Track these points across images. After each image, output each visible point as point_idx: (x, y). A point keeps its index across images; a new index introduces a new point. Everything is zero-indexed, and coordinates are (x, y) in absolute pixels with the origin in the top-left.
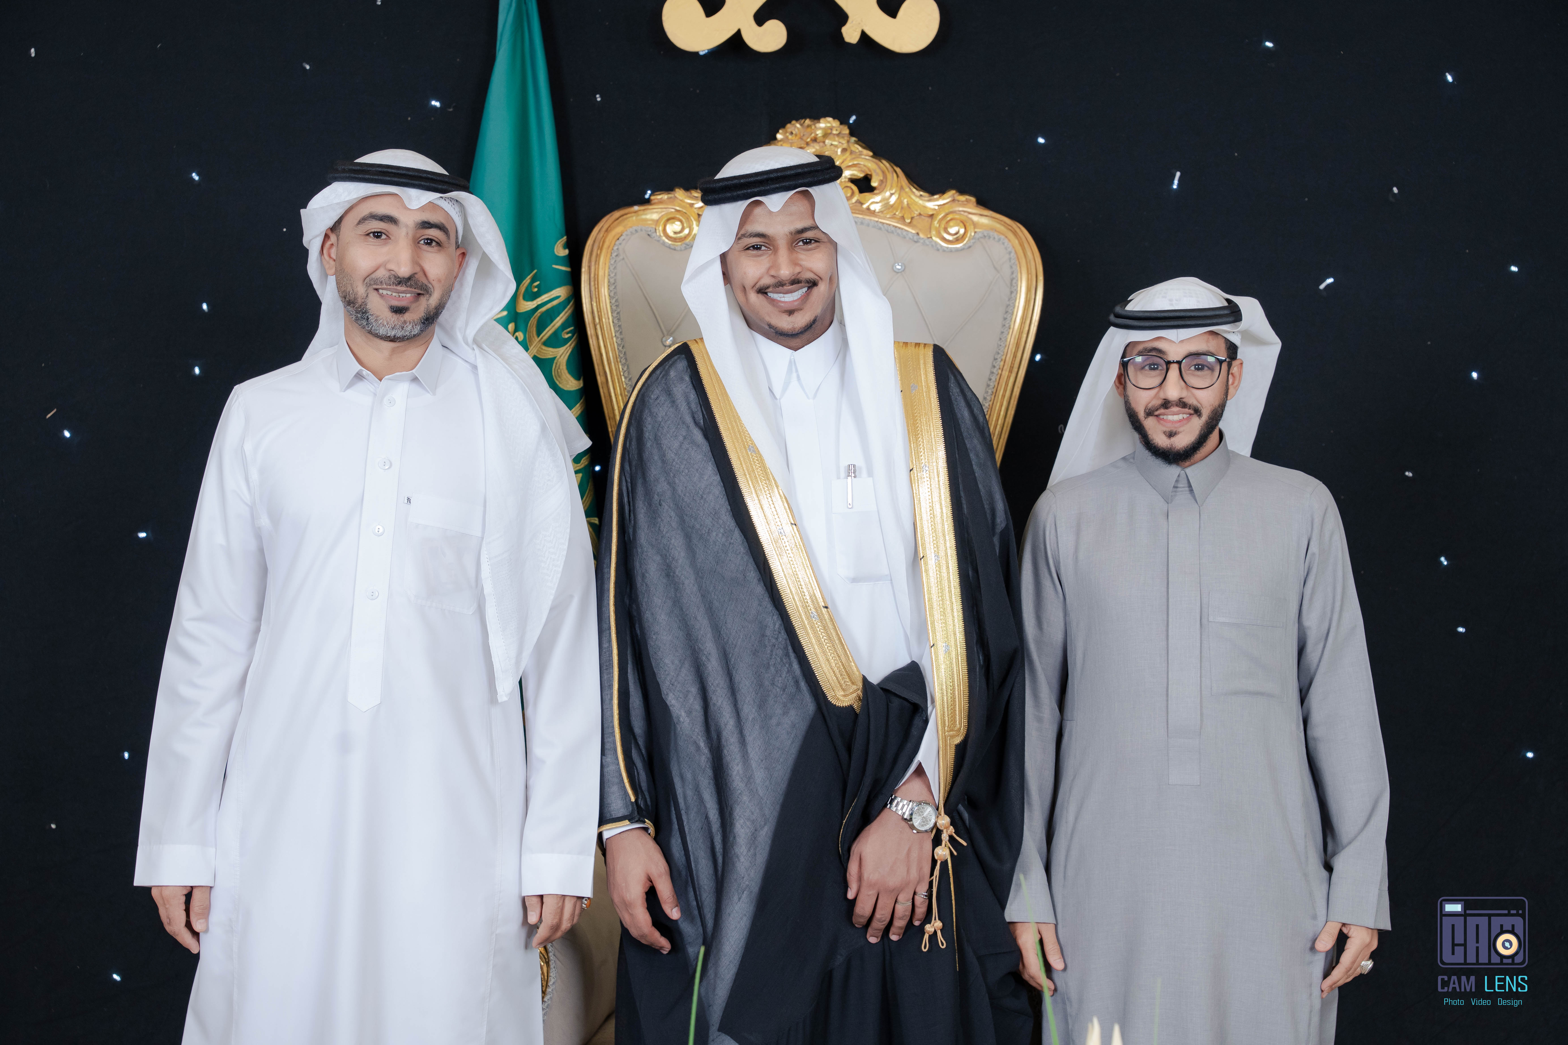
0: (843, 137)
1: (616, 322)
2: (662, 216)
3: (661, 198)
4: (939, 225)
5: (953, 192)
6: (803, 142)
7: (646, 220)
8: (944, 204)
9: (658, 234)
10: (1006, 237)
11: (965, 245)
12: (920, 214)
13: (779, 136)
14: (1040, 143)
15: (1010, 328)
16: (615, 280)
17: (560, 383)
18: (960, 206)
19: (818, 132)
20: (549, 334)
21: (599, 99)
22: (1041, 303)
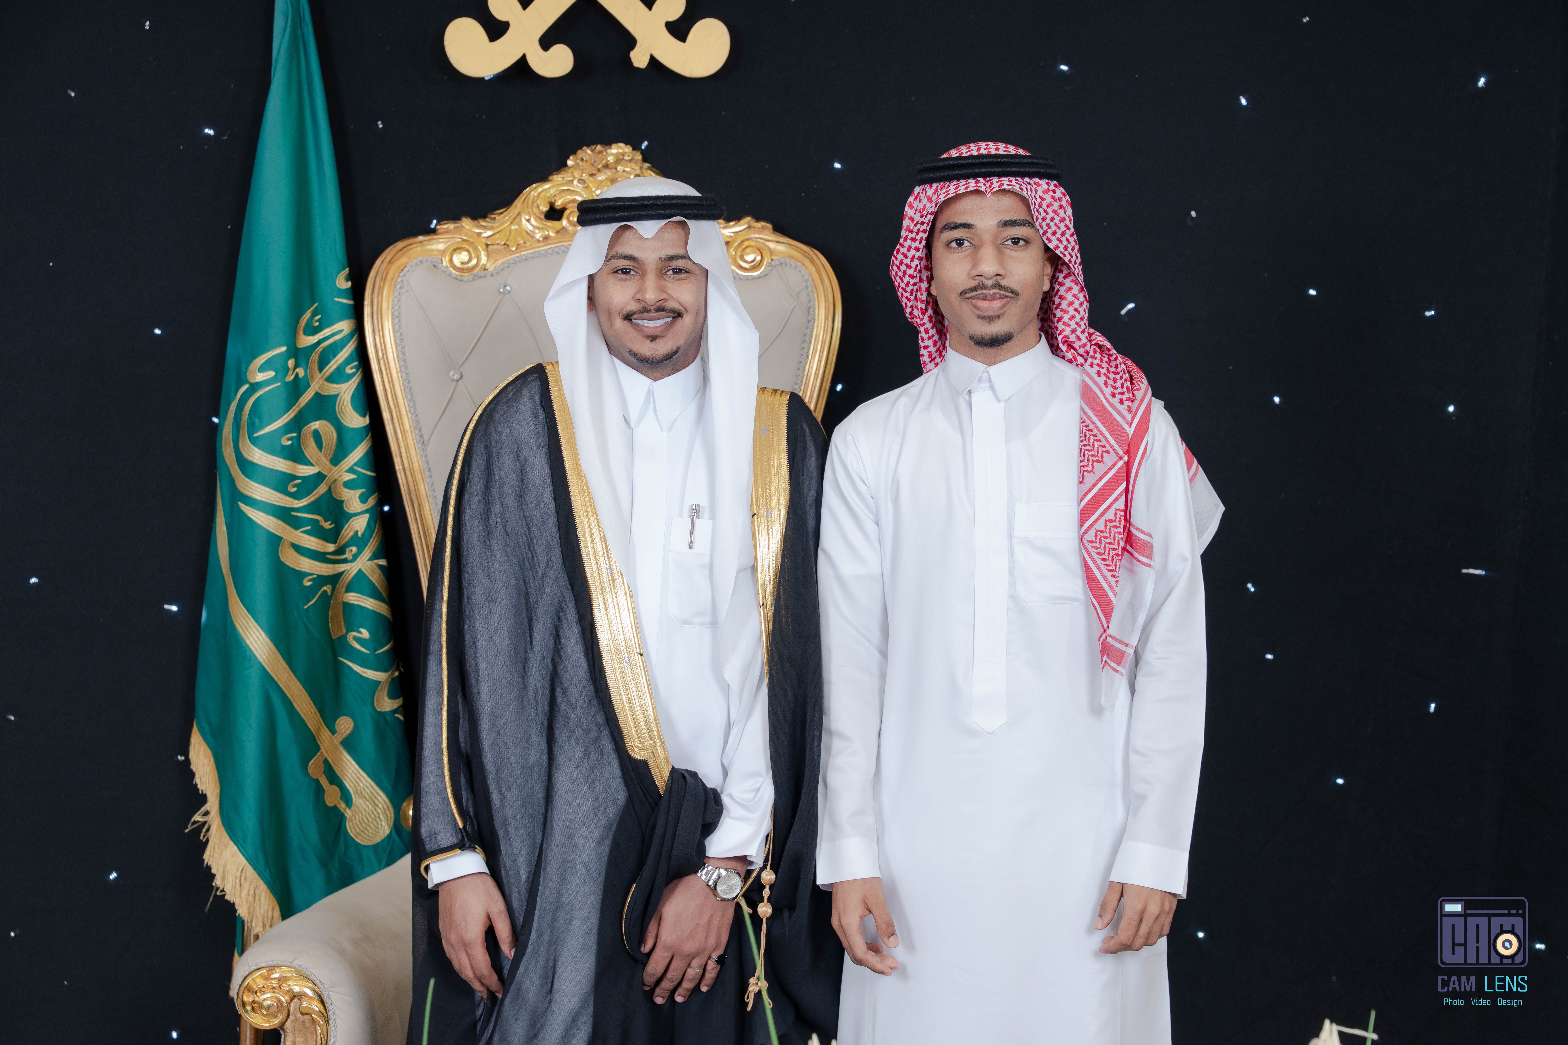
0: (636, 163)
1: (401, 356)
2: (448, 246)
3: (447, 228)
4: (735, 253)
5: (749, 218)
6: (594, 169)
7: (432, 250)
8: (740, 231)
9: (444, 264)
10: (803, 264)
11: (761, 273)
13: (570, 163)
14: (837, 169)
15: (808, 358)
16: (399, 313)
17: (344, 420)
18: (756, 232)
19: (609, 158)
20: (332, 369)
21: (381, 126)
22: (839, 332)
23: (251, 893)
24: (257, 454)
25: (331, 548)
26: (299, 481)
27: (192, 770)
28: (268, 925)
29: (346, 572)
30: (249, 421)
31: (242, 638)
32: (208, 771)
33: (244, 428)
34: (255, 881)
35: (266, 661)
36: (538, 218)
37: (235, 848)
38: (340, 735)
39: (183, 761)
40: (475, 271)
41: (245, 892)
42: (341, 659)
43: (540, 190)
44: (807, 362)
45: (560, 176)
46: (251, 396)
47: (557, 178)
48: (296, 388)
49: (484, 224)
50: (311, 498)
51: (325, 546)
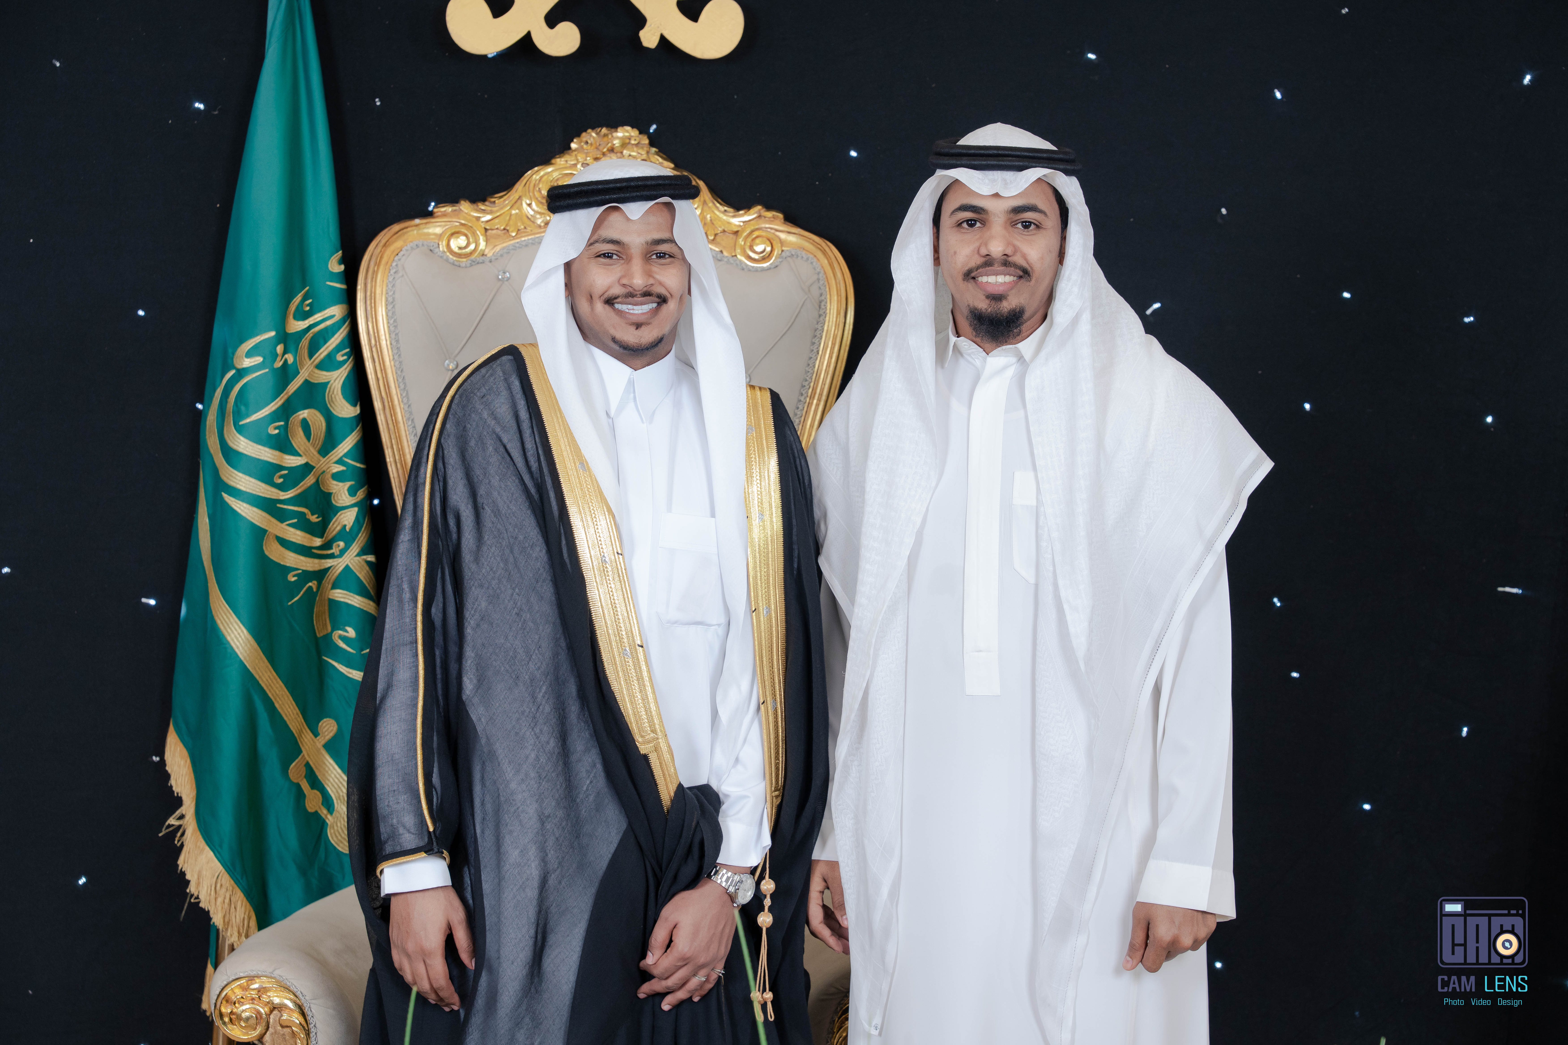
0: (642, 148)
1: (394, 343)
2: (446, 229)
3: (445, 211)
4: (745, 243)
5: (759, 207)
6: (599, 152)
7: (429, 234)
8: (750, 221)
9: (441, 249)
10: (815, 256)
11: (771, 264)
12: (724, 231)
13: (573, 146)
14: (853, 157)
15: (818, 354)
16: (394, 299)
17: (333, 409)
18: (766, 222)
19: (615, 142)
20: (322, 356)
21: (378, 104)
22: (851, 327)
23: (227, 901)
24: (242, 443)
25: (318, 542)
26: (286, 472)
27: (167, 771)
28: (243, 935)
29: (332, 568)
30: (235, 408)
31: (223, 635)
32: (184, 773)
33: (229, 415)
34: (231, 888)
35: (248, 659)
36: (539, 203)
37: (211, 853)
38: (323, 738)
39: (158, 762)
40: (473, 257)
41: (220, 900)
42: (325, 658)
43: (542, 173)
44: (817, 358)
45: (563, 159)
46: (237, 382)
47: (560, 161)
48: (285, 375)
49: (483, 207)
50: (297, 490)
51: (312, 540)
